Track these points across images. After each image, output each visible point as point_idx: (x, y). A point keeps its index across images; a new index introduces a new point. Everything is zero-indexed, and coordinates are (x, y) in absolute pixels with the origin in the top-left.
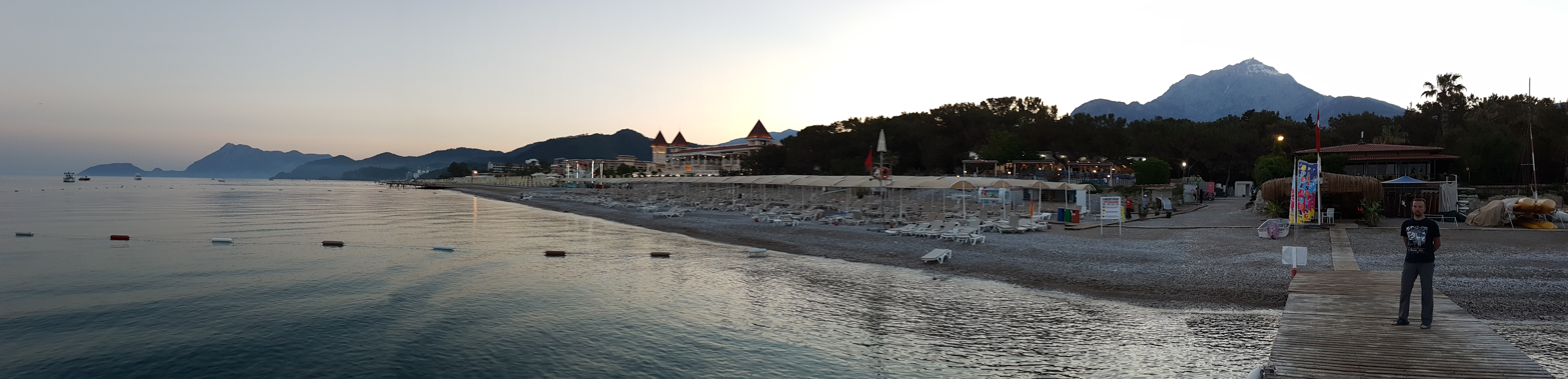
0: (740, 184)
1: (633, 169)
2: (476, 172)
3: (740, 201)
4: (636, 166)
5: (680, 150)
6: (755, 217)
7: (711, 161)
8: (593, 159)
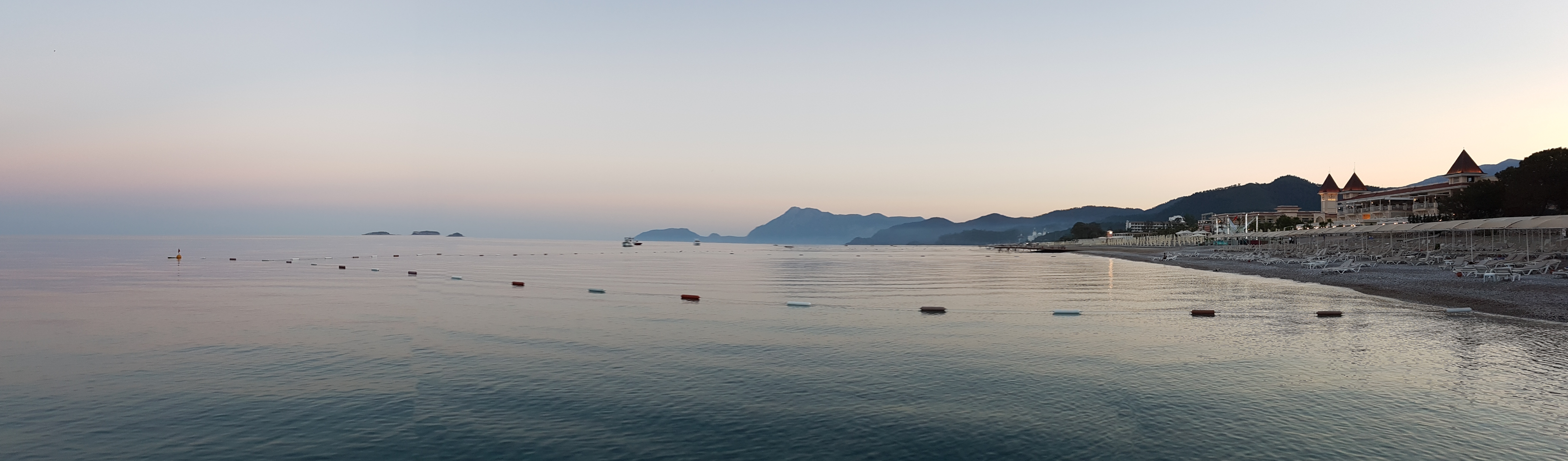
0: (1437, 232)
1: (1296, 221)
2: (1111, 232)
3: (1437, 253)
4: (1299, 217)
5: (1356, 195)
6: (1458, 270)
7: (1398, 206)
8: (1246, 212)
